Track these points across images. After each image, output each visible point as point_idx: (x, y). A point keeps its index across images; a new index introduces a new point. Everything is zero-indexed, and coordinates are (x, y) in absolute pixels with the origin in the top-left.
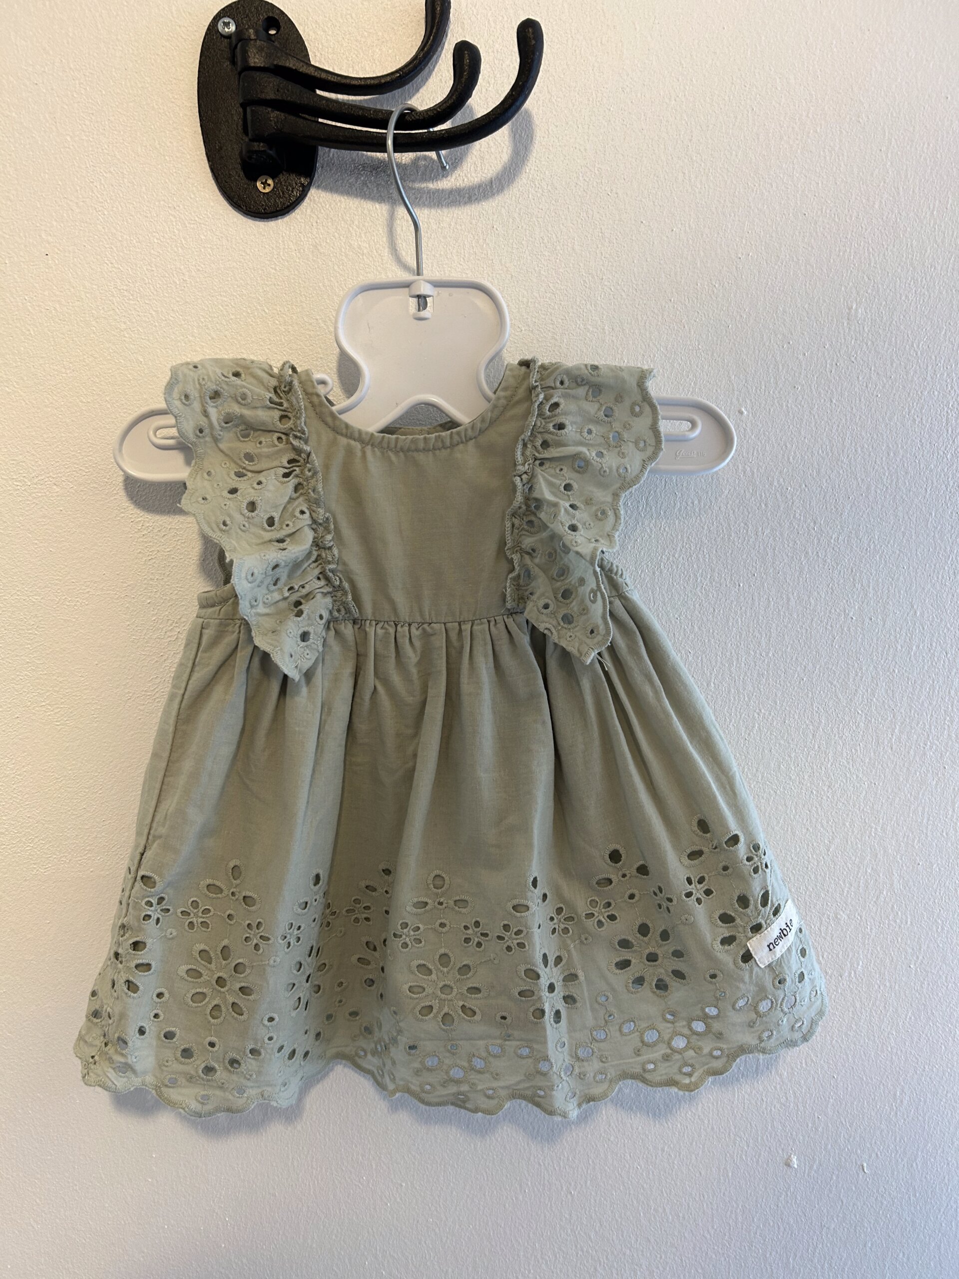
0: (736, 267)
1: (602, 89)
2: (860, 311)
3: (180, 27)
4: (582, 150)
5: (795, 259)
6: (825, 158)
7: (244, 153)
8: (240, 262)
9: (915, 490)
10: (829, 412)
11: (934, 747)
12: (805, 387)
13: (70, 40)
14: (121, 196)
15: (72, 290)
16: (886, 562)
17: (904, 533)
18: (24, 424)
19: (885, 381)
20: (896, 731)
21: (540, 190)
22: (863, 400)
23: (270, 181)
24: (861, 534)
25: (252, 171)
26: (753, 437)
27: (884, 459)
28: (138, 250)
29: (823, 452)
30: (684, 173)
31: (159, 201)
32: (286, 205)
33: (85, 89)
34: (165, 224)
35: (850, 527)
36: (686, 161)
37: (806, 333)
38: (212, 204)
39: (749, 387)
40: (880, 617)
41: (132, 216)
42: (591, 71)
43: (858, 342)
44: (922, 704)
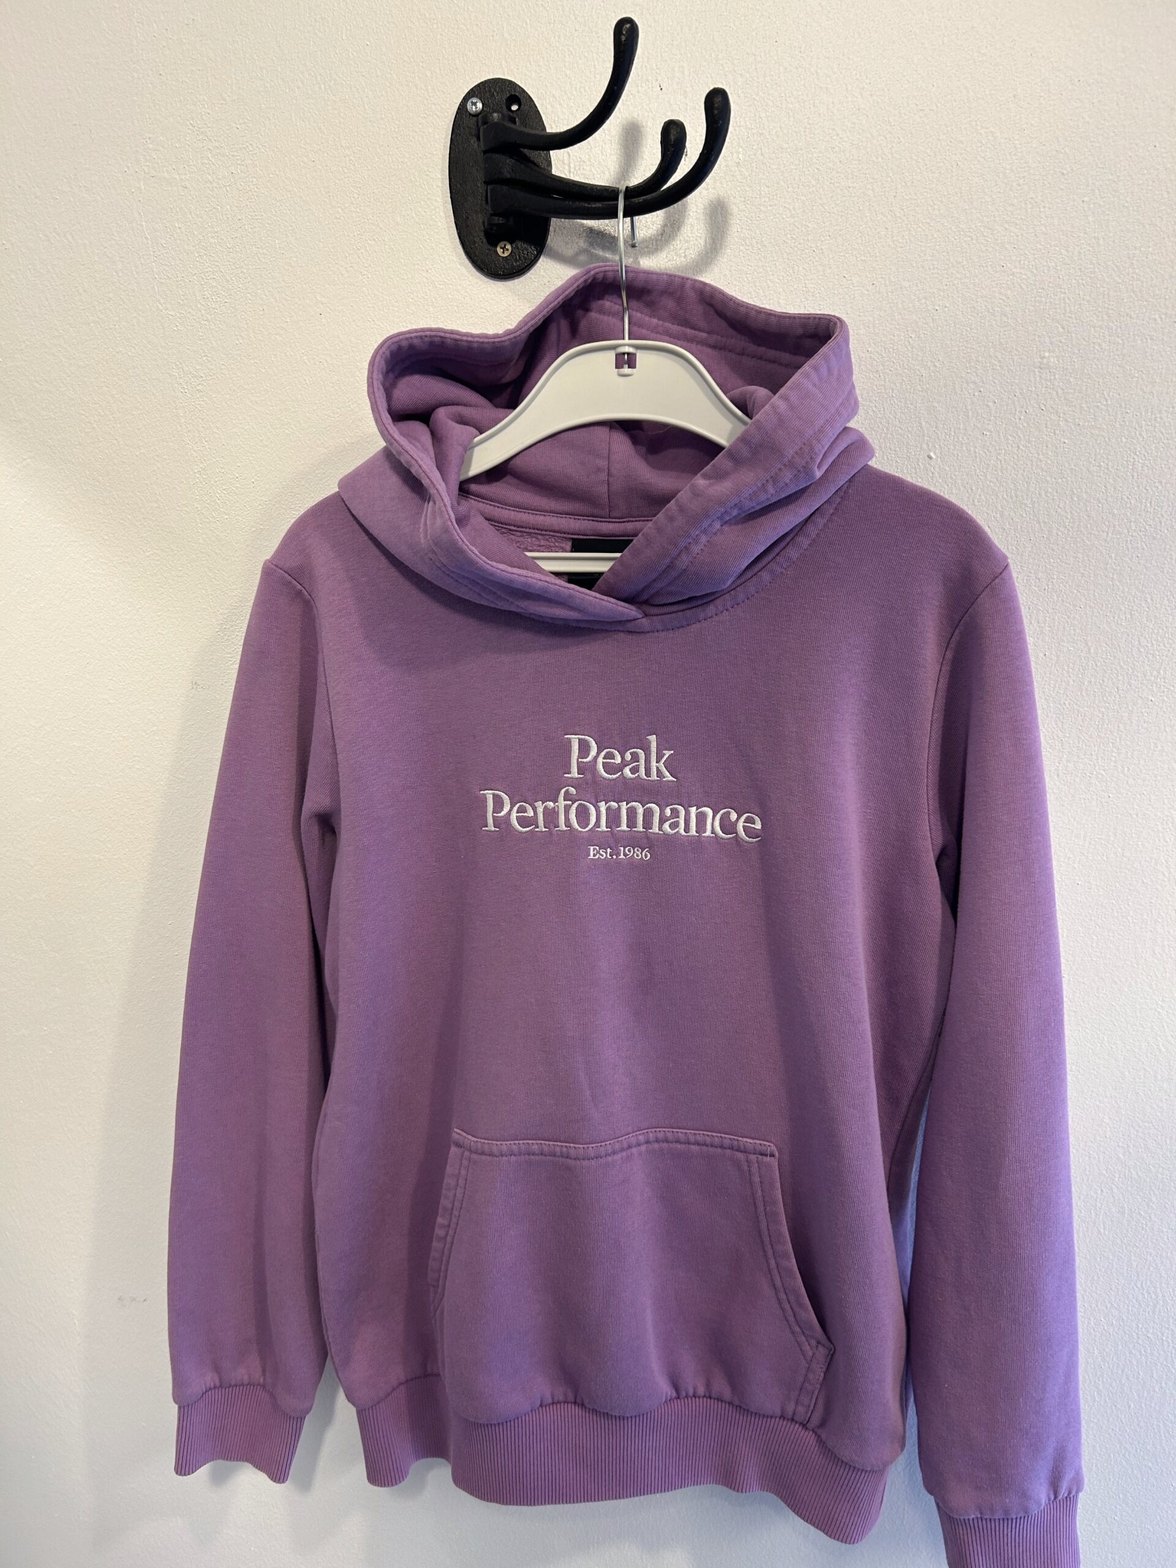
0: (933, 319)
1: (813, 150)
2: (1052, 360)
3: (435, 105)
4: (791, 208)
5: (991, 311)
6: (1026, 211)
7: (486, 224)
8: (482, 318)
9: (1097, 533)
10: (1015, 457)
11: (1100, 776)
12: (994, 434)
13: (341, 120)
14: (383, 260)
15: (341, 345)
16: (1063, 601)
17: (1083, 575)
18: (300, 461)
19: (1072, 427)
20: (1063, 760)
21: (750, 248)
22: (1050, 446)
23: (508, 247)
24: (1040, 574)
25: (493, 239)
26: (940, 481)
27: (1067, 502)
28: (396, 309)
29: (1007, 496)
30: (887, 229)
31: (414, 265)
32: (521, 268)
33: (354, 165)
34: (419, 286)
35: (1030, 567)
36: (889, 217)
37: (997, 381)
38: (459, 267)
39: (939, 433)
40: (1054, 653)
41: (391, 278)
42: (803, 133)
43: (1049, 390)
44: (1091, 737)
